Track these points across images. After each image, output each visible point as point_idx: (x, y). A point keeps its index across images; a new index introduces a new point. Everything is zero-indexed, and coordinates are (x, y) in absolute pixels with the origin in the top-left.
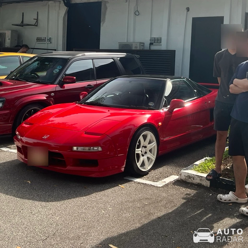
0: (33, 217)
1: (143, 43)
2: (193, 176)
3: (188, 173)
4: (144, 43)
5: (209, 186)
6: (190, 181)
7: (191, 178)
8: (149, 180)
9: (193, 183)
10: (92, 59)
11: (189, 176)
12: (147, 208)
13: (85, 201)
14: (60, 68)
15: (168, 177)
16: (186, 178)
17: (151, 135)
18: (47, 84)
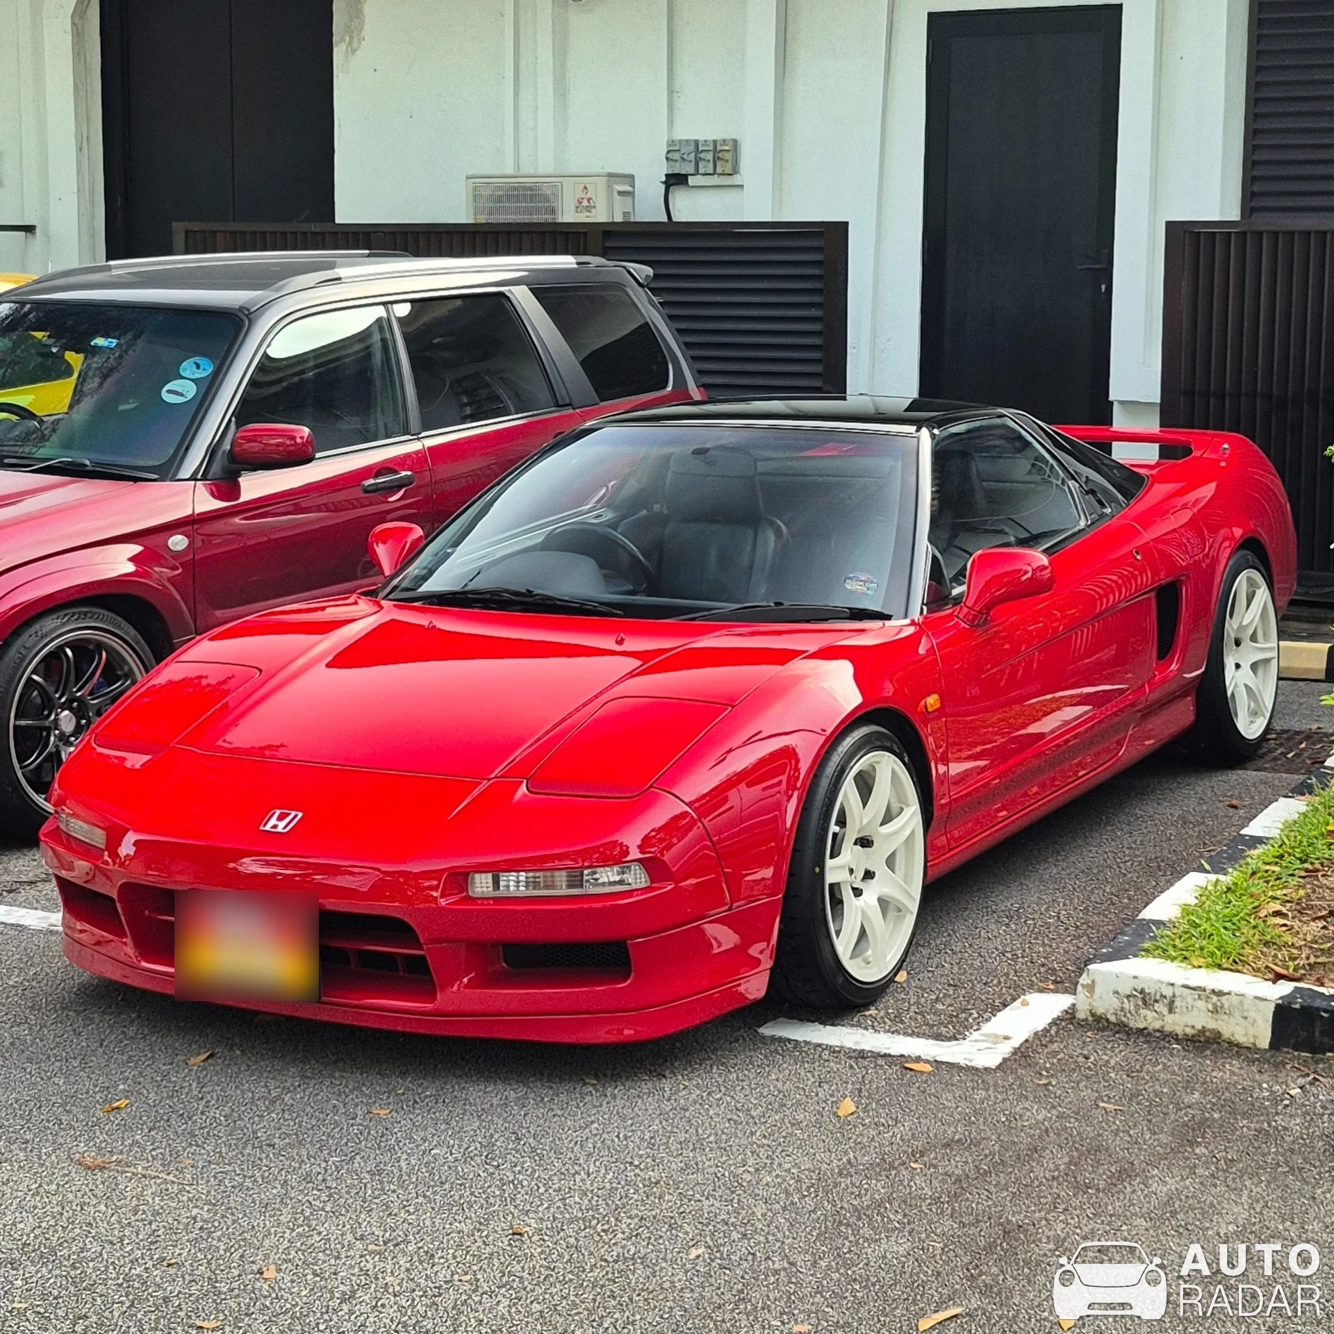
0: (351, 1312)
1: (624, 176)
2: (1168, 992)
3: (1135, 977)
4: (632, 177)
5: (1264, 1042)
6: (1148, 1019)
7: (1156, 1001)
8: (905, 1034)
9: (1168, 1029)
10: (384, 304)
11: (1142, 992)
12: (977, 1201)
13: (608, 1186)
14: (204, 375)
15: (1005, 1006)
16: (1126, 1005)
17: (893, 771)
18: (136, 480)
